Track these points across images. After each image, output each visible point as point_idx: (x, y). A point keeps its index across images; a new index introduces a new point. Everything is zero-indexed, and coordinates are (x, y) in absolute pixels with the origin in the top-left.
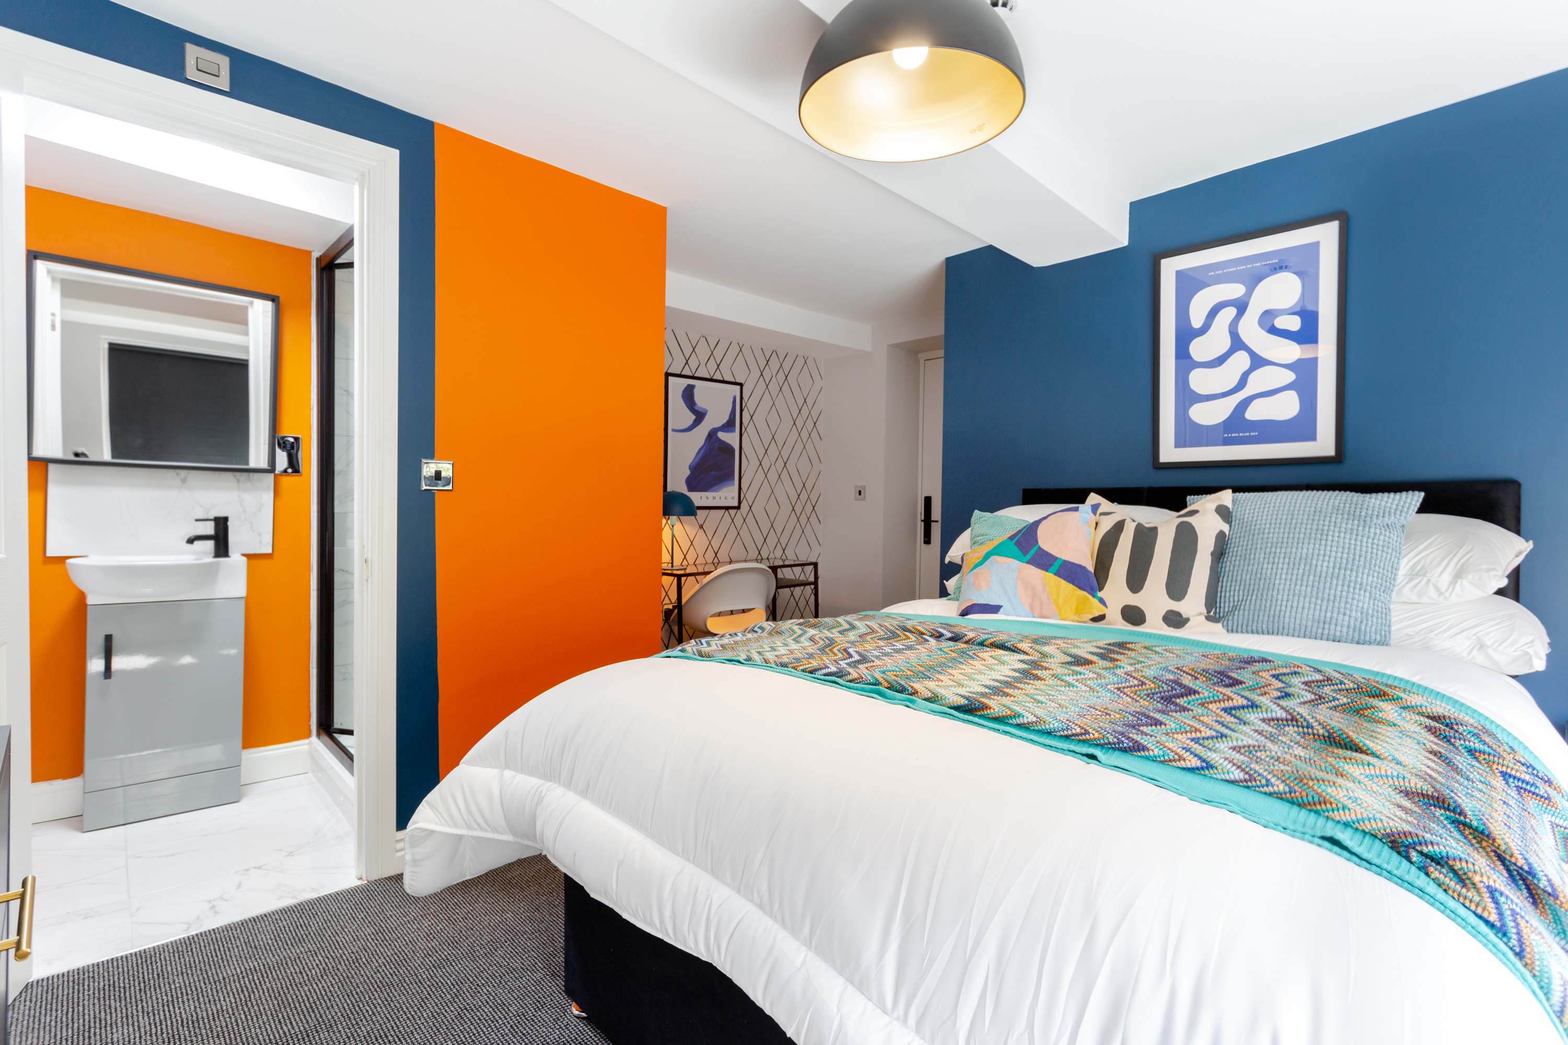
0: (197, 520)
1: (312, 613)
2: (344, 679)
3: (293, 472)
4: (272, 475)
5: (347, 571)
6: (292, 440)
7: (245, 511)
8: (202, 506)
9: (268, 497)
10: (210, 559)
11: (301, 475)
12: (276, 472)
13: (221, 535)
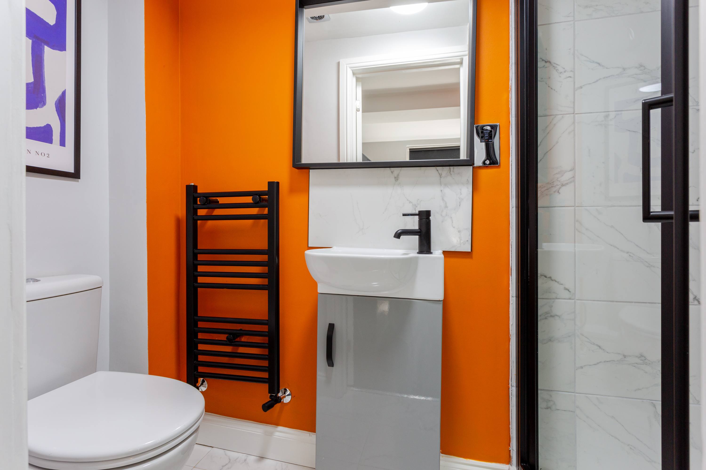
0: (404, 215)
1: (511, 323)
2: (547, 408)
3: (490, 164)
4: (471, 167)
5: (550, 277)
6: (489, 128)
7: (446, 207)
8: (410, 202)
9: (467, 191)
10: (414, 254)
11: (499, 167)
12: (475, 165)
13: (424, 230)
